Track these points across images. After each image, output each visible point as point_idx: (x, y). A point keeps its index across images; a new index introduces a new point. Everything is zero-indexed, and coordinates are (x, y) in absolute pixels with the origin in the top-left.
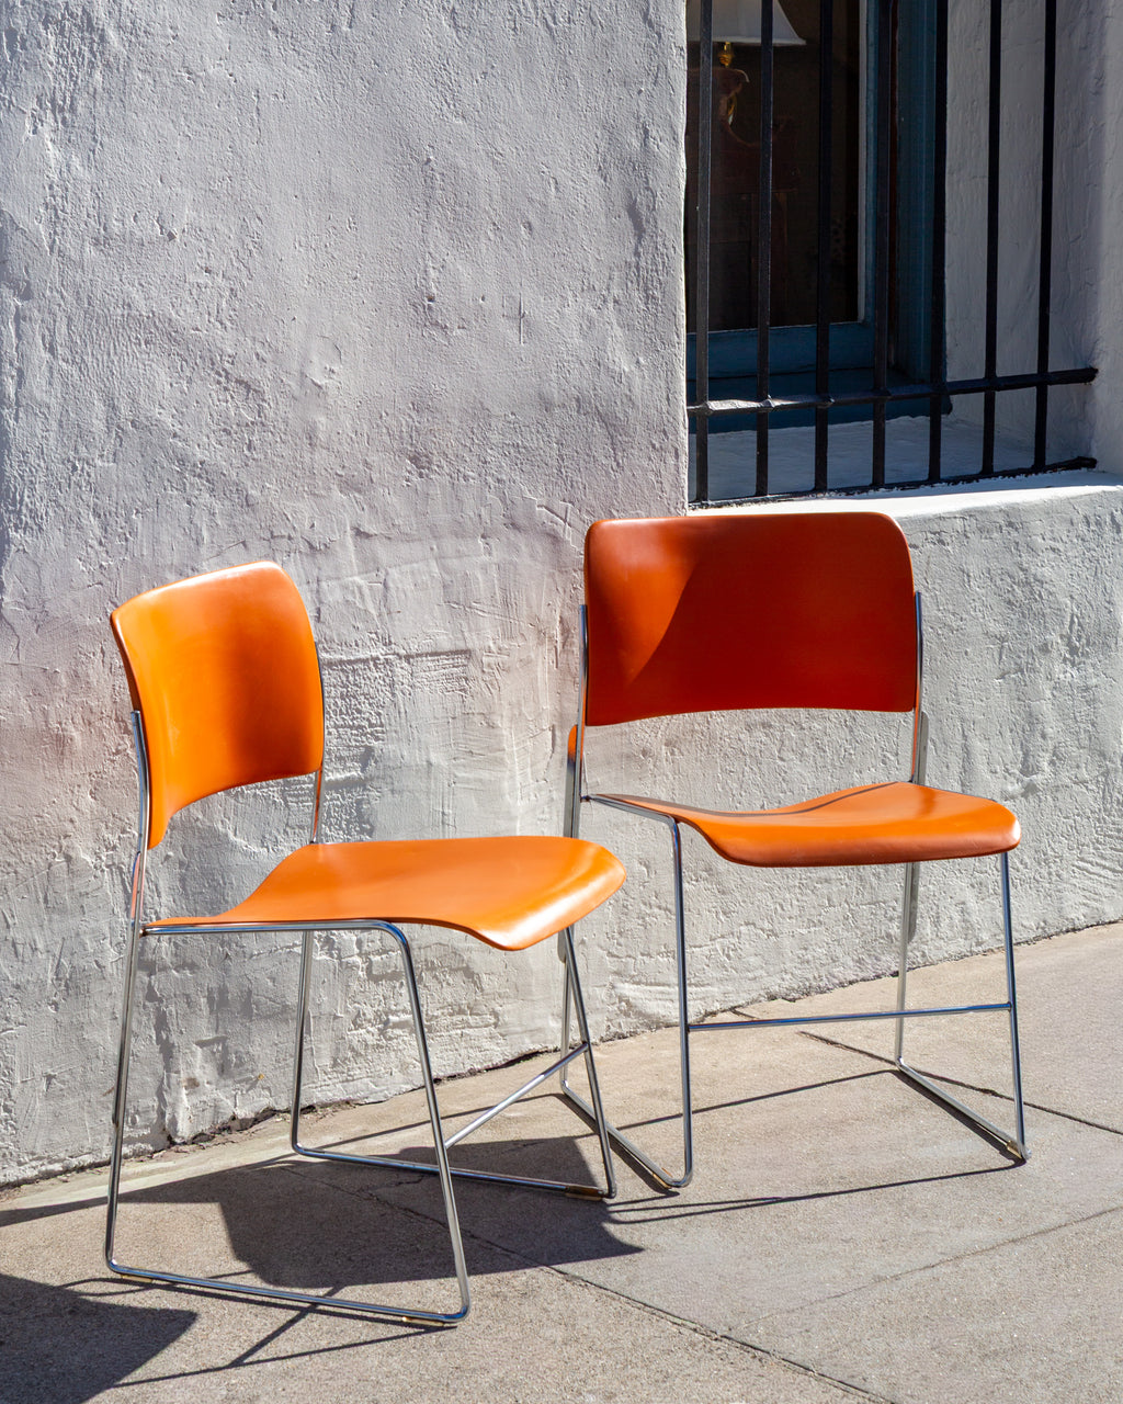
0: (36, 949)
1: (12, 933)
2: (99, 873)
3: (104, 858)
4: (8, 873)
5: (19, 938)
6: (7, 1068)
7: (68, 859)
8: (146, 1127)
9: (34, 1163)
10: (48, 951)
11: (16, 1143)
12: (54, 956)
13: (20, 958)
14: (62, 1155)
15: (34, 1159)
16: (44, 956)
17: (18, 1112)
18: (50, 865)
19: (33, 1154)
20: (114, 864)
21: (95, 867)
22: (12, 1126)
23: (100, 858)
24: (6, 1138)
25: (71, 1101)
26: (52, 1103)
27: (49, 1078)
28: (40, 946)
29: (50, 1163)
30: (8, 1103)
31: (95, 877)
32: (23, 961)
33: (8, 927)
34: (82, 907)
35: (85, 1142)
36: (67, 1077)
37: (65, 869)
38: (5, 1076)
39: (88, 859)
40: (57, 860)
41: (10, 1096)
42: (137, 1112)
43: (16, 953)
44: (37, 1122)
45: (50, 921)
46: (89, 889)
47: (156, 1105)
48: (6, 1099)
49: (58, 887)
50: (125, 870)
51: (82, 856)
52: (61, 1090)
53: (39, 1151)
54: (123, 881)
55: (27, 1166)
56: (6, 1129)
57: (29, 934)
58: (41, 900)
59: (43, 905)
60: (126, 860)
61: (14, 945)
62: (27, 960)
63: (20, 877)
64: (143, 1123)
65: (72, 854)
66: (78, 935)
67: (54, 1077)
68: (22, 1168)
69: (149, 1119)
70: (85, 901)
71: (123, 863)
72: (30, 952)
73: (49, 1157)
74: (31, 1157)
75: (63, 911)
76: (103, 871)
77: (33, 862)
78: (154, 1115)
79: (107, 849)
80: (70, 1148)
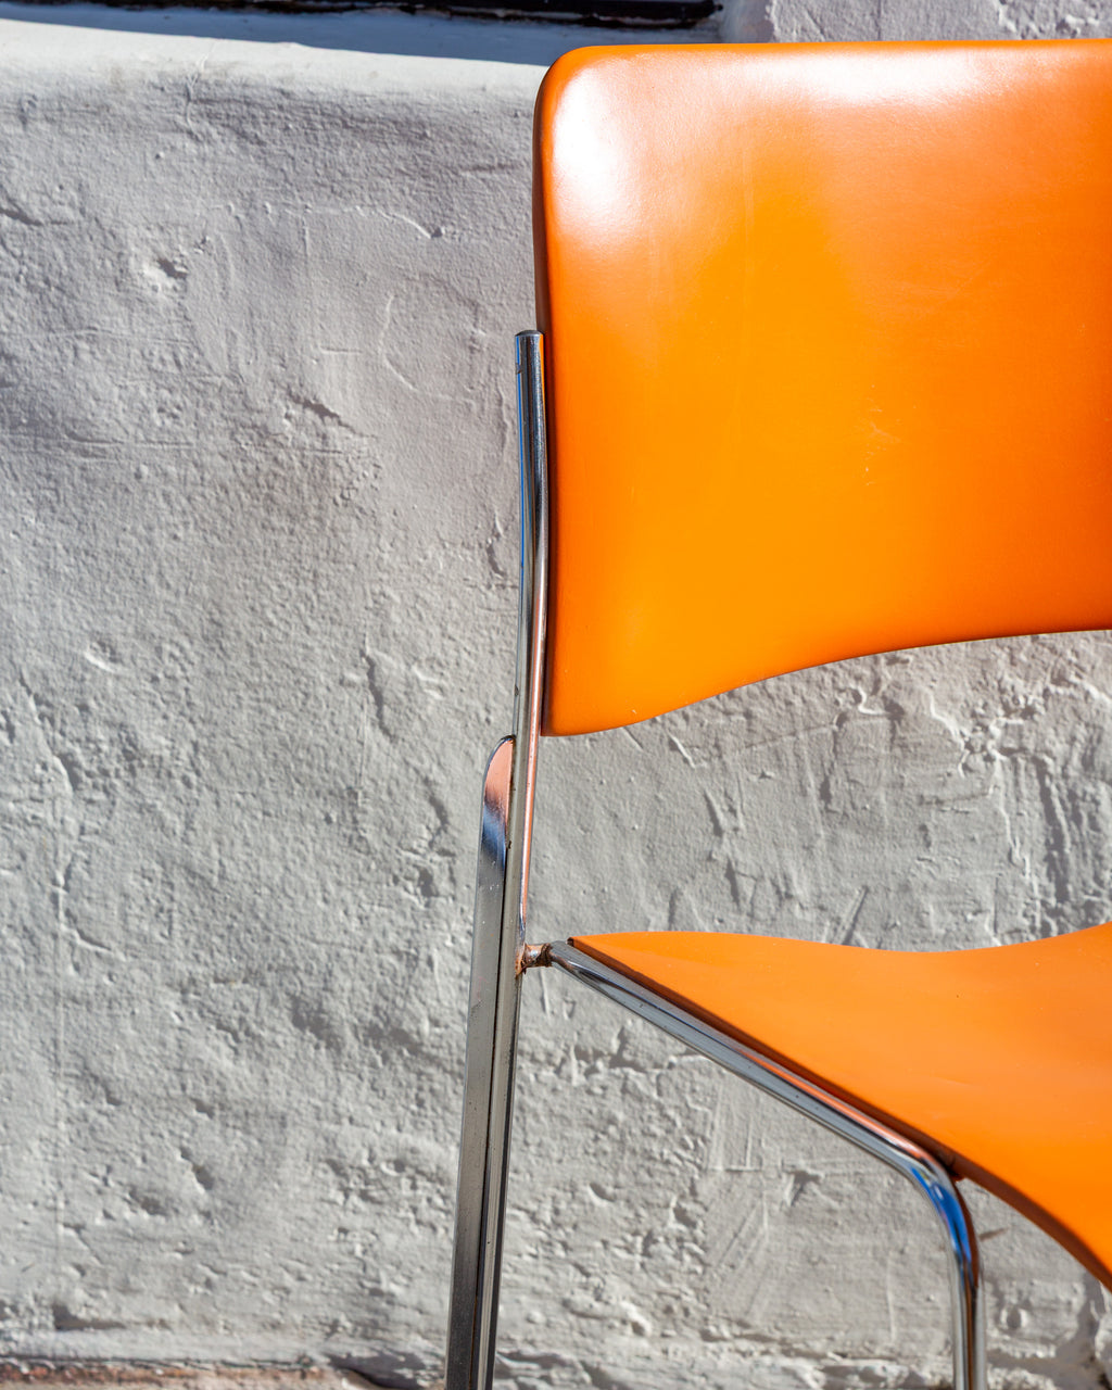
0: (789, 896)
1: (726, 848)
2: (978, 761)
3: (996, 730)
4: (727, 713)
5: (746, 861)
6: (691, 1132)
7: (895, 712)
8: (1045, 1341)
9: (744, 1345)
10: (822, 908)
11: (702, 1293)
12: (838, 921)
13: (746, 906)
14: (818, 1347)
15: (741, 1337)
16: (810, 916)
17: (713, 1230)
18: (843, 718)
19: (742, 1324)
20: (1023, 749)
21: (968, 746)
22: (693, 1254)
23: (986, 729)
24: (676, 1276)
25: (852, 1240)
26: (803, 1231)
27: (802, 1179)
28: (801, 890)
29: (786, 1353)
30: (689, 1206)
31: (966, 767)
32: (751, 915)
33: (718, 831)
34: (923, 828)
35: (881, 1333)
36: (848, 1187)
37: (885, 733)
38: (686, 1147)
39: (952, 725)
40: (861, 708)
41: (693, 1192)
42: (1027, 1305)
43: (735, 893)
44: (760, 1259)
45: (833, 841)
46: (946, 794)
47: (1077, 1302)
48: (682, 1197)
49: (858, 772)
50: (1053, 767)
51: (934, 712)
52: (831, 1211)
53: (759, 1322)
54: (1045, 794)
55: (725, 1346)
56: (678, 1257)
57: (773, 859)
58: (813, 791)
59: (816, 803)
60: (1059, 748)
61: (731, 874)
62: (761, 915)
63: (759, 728)
64: (1038, 1332)
65: (904, 702)
66: (905, 888)
67: (815, 1179)
68: (712, 1346)
69: (1053, 1327)
70: (933, 818)
71: (1048, 753)
72: (773, 900)
73: (783, 1342)
74: (737, 1330)
75: (870, 827)
76: (989, 759)
77: (797, 701)
78: (1070, 1324)
79: (1008, 712)
80: (840, 1336)
